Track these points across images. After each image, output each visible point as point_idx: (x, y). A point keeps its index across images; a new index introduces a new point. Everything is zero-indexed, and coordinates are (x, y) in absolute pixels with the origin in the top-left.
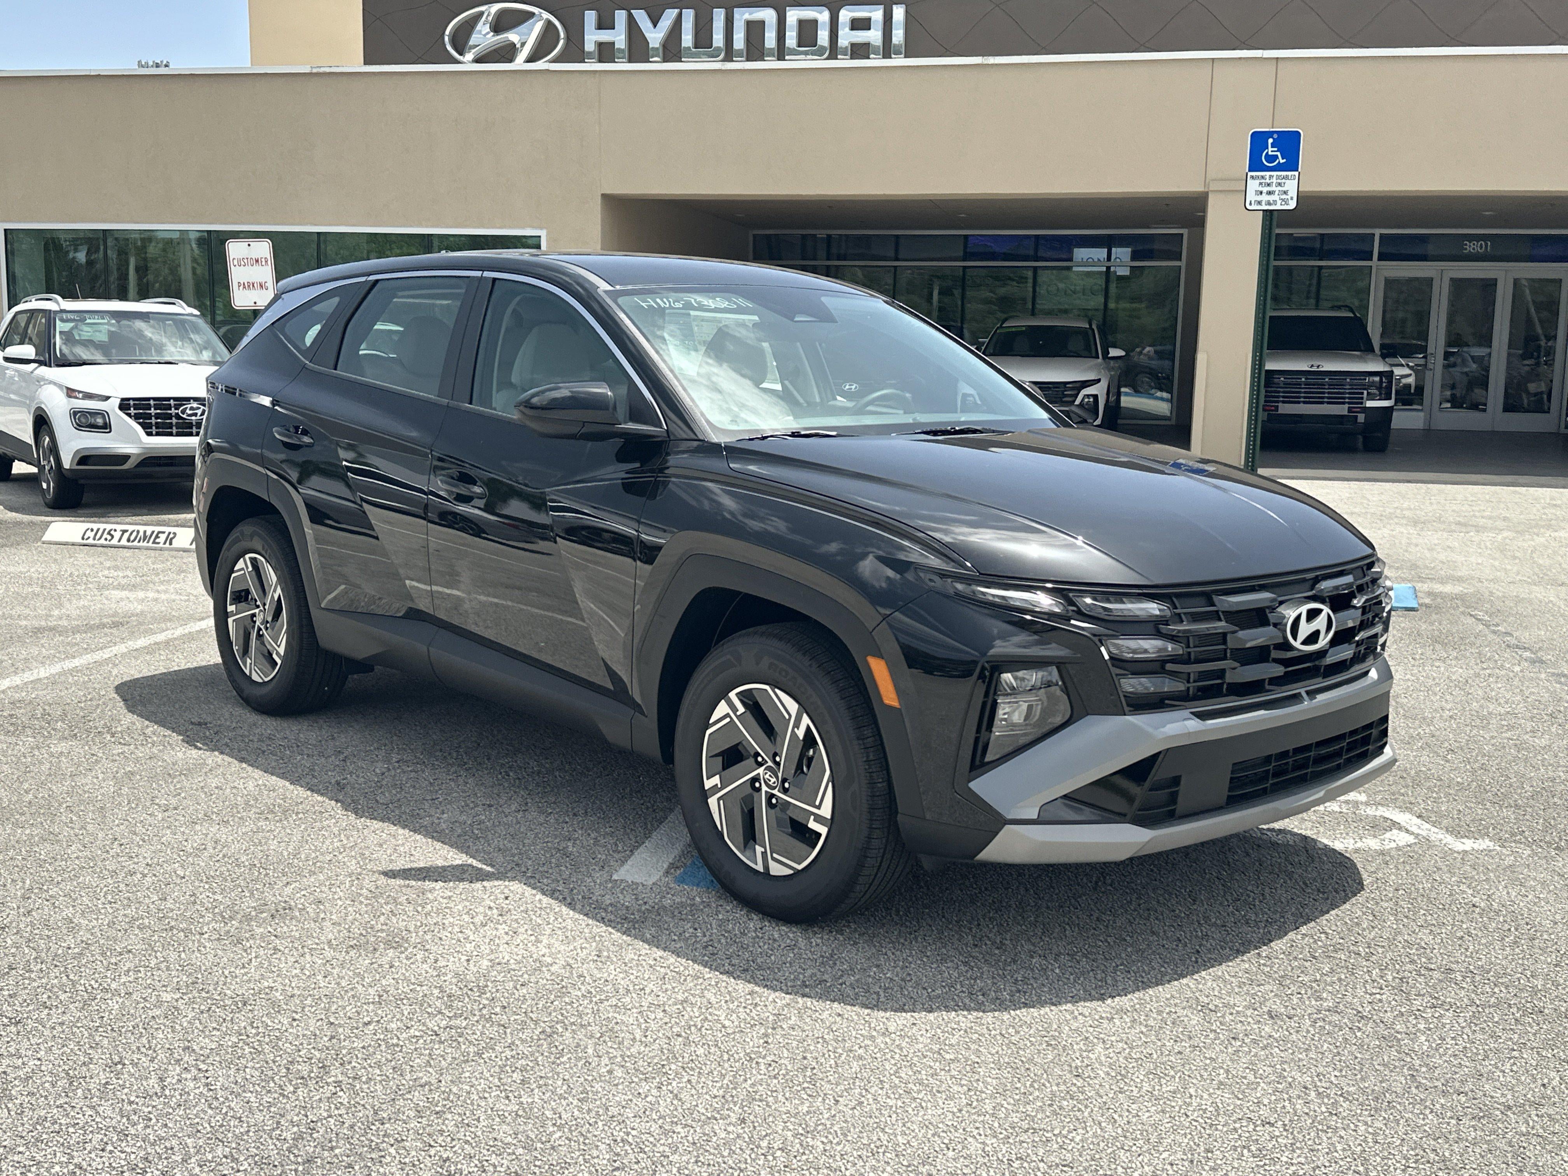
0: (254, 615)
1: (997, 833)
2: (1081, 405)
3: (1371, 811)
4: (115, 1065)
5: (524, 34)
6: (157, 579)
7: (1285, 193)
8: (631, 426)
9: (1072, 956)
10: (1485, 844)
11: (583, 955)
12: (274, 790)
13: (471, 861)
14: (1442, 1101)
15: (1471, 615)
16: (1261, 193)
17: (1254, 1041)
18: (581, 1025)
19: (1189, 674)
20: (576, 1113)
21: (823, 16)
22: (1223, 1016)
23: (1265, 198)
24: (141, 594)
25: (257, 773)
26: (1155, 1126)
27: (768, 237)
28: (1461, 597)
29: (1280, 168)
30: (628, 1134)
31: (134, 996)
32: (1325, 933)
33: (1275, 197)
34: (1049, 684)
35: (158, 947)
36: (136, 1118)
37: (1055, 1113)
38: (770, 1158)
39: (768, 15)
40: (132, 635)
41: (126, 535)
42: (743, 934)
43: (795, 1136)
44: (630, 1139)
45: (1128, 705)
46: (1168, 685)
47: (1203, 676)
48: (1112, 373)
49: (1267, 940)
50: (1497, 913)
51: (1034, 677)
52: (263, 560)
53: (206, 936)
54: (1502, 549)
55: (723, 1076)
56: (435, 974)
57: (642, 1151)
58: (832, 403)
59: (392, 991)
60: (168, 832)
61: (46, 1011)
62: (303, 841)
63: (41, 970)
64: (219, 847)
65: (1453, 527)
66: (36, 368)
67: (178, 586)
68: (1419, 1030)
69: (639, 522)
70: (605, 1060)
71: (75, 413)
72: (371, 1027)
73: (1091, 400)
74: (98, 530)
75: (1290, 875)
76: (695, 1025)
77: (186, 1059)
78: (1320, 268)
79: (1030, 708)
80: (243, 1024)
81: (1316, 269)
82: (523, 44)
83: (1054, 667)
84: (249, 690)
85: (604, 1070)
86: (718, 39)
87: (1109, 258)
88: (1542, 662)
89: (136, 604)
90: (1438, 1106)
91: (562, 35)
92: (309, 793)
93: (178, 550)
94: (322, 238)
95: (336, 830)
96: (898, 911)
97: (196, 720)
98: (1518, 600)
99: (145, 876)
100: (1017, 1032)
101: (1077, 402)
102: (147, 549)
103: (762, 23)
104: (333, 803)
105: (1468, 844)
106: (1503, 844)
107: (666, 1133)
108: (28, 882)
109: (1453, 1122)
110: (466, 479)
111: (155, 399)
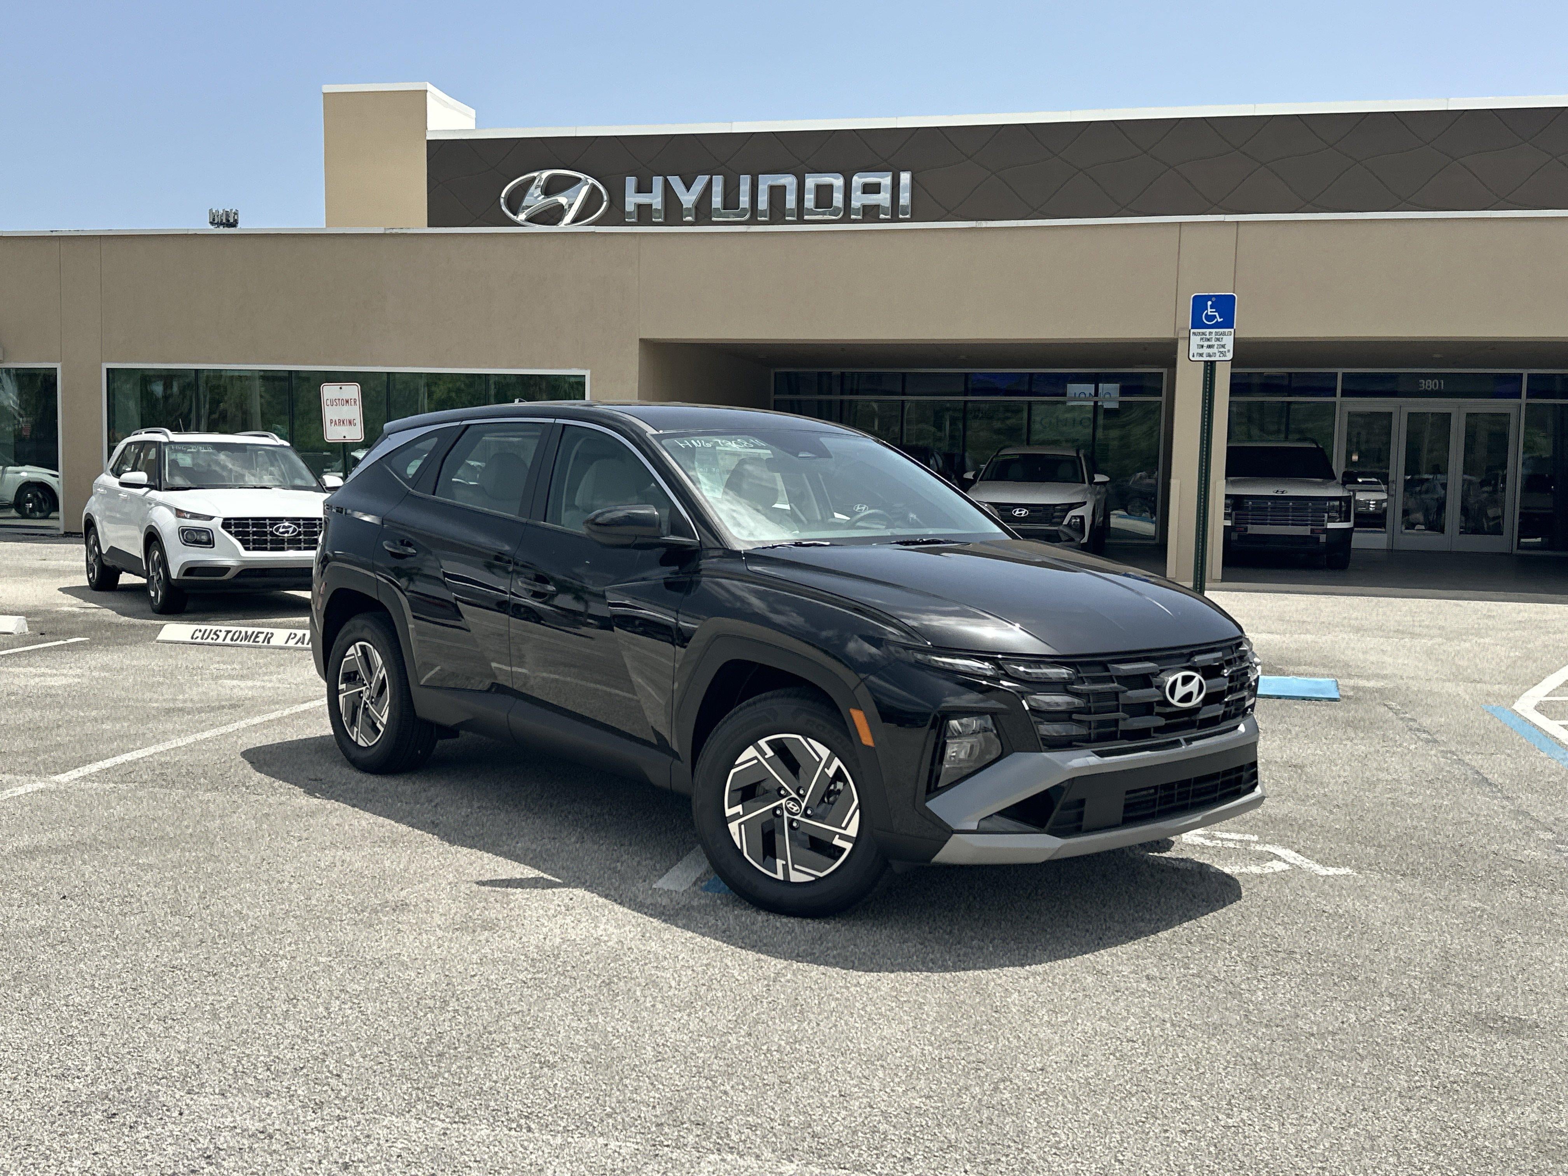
0: (361, 692)
1: (946, 841)
2: (1069, 525)
3: (1259, 848)
4: (292, 1000)
5: (571, 197)
6: (260, 671)
7: (1223, 346)
8: (672, 538)
9: (1004, 940)
10: (1348, 871)
11: (631, 935)
12: (383, 827)
13: (542, 875)
14: (1264, 1030)
15: (1385, 705)
16: (1202, 346)
17: (1133, 993)
18: (631, 978)
19: (1090, 722)
20: (629, 1029)
21: (838, 181)
22: (1112, 978)
23: (1205, 351)
24: (250, 683)
25: (367, 815)
26: (1048, 1041)
27: (788, 374)
28: (1380, 691)
29: (1217, 326)
30: (667, 1041)
31: (298, 959)
32: (1203, 927)
33: (1215, 350)
34: (985, 730)
35: (310, 929)
36: (312, 1031)
37: (977, 1032)
38: (769, 1055)
39: (789, 181)
40: (248, 714)
41: (230, 635)
42: (753, 924)
43: (787, 1043)
44: (669, 1044)
45: (1044, 745)
46: (1075, 730)
47: (1101, 724)
48: (1098, 497)
49: (1155, 931)
50: (1341, 916)
51: (974, 723)
52: (371, 647)
53: (345, 922)
54: (1429, 653)
55: (736, 1009)
56: (521, 946)
57: (677, 1051)
58: (831, 520)
59: (489, 956)
60: (304, 854)
61: (234, 968)
62: (410, 861)
63: (225, 943)
64: (346, 865)
65: (1391, 634)
66: (147, 493)
67: (279, 676)
68: (1259, 989)
69: (677, 612)
70: (649, 999)
71: (183, 531)
72: (476, 978)
73: (1078, 520)
74: (206, 631)
75: (1184, 891)
76: (716, 979)
77: (343, 996)
78: (1289, 403)
79: (972, 747)
80: (382, 976)
81: (1285, 405)
82: (571, 206)
83: (988, 716)
84: (355, 753)
85: (648, 1005)
86: (744, 201)
87: (1096, 394)
88: (1435, 741)
89: (246, 691)
90: (1260, 1033)
91: (605, 198)
92: (411, 828)
93: (275, 647)
94: (391, 378)
95: (435, 854)
96: (873, 911)
97: (313, 777)
98: (1431, 693)
99: (291, 883)
100: (955, 986)
101: (1066, 522)
102: (248, 646)
103: (784, 187)
104: (431, 835)
105: (1332, 871)
106: (1360, 870)
107: (694, 1041)
108: (202, 887)
109: (1269, 1042)
110: (542, 579)
111: (253, 519)
